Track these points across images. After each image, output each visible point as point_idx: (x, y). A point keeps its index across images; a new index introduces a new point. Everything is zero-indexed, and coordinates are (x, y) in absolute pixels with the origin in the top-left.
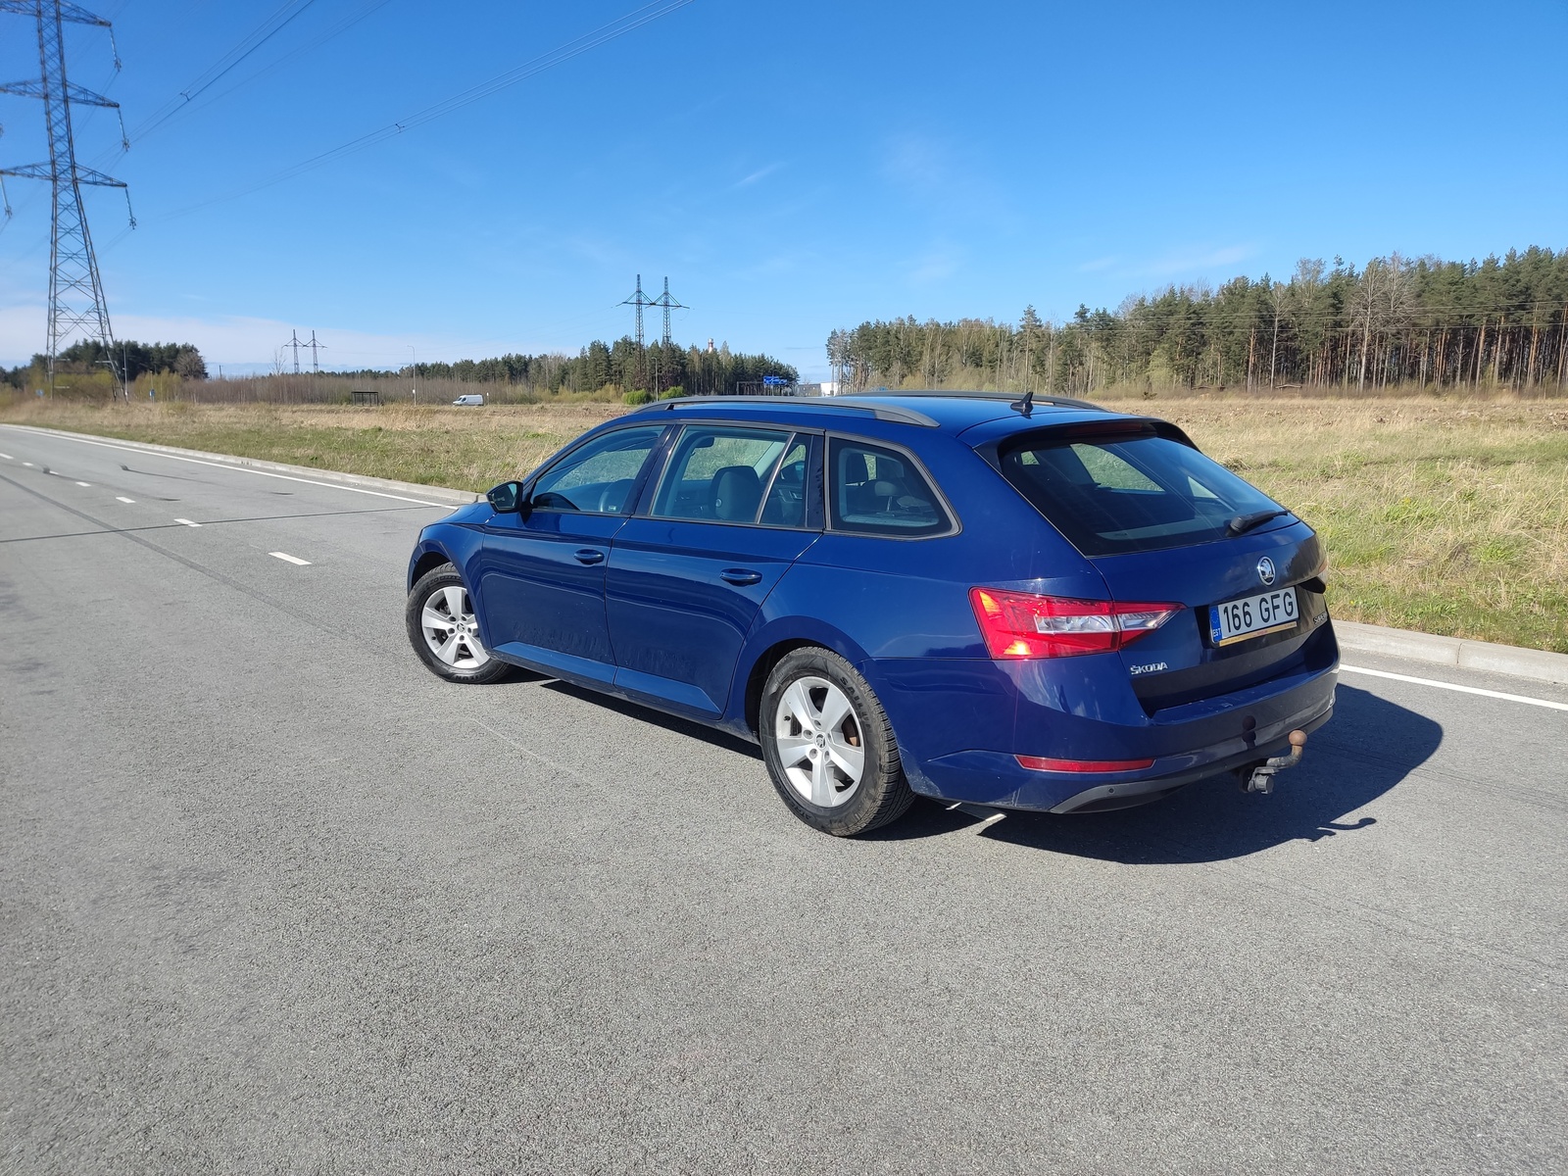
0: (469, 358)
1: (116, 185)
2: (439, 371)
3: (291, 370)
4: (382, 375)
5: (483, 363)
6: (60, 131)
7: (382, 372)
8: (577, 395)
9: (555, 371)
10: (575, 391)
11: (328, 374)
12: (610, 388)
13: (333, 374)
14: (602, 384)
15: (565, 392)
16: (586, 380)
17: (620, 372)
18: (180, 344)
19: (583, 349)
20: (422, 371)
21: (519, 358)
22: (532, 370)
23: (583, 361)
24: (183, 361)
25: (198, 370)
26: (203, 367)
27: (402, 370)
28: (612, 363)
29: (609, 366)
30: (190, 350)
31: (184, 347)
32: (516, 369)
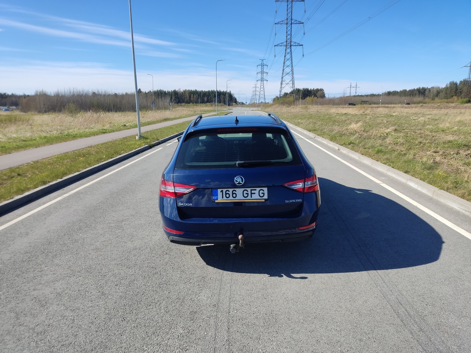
0: (405, 89)
1: (300, 45)
2: (395, 93)
3: (348, 95)
4: (377, 95)
5: (410, 90)
6: (289, 33)
7: (377, 94)
8: (442, 100)
9: (435, 92)
10: (441, 99)
11: (360, 95)
12: (455, 98)
13: (362, 95)
14: (452, 96)
15: (437, 99)
16: (446, 95)
17: (461, 92)
18: (319, 88)
19: (447, 84)
20: (389, 93)
21: (423, 88)
22: (427, 92)
23: (446, 88)
24: (319, 94)
25: (323, 96)
26: (324, 95)
27: (383, 93)
28: (458, 89)
29: (457, 90)
30: (322, 90)
31: (320, 89)
32: (422, 92)
